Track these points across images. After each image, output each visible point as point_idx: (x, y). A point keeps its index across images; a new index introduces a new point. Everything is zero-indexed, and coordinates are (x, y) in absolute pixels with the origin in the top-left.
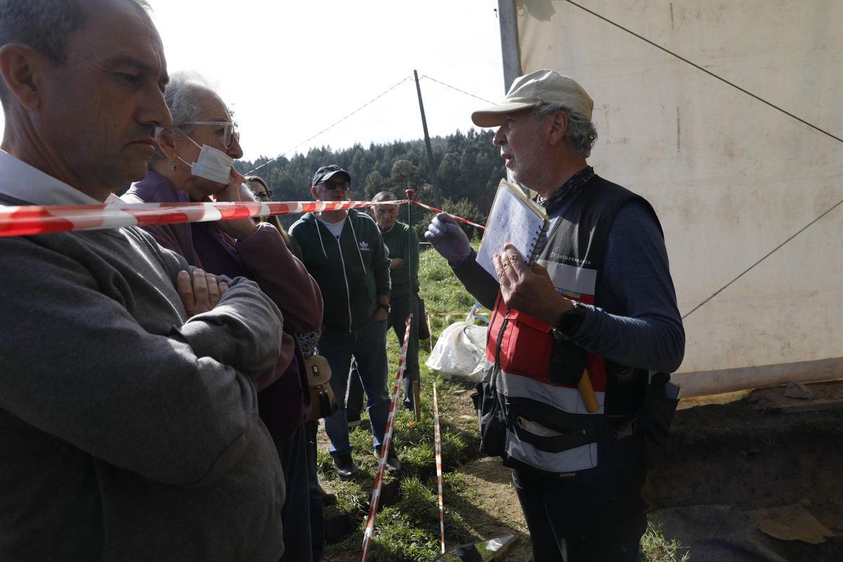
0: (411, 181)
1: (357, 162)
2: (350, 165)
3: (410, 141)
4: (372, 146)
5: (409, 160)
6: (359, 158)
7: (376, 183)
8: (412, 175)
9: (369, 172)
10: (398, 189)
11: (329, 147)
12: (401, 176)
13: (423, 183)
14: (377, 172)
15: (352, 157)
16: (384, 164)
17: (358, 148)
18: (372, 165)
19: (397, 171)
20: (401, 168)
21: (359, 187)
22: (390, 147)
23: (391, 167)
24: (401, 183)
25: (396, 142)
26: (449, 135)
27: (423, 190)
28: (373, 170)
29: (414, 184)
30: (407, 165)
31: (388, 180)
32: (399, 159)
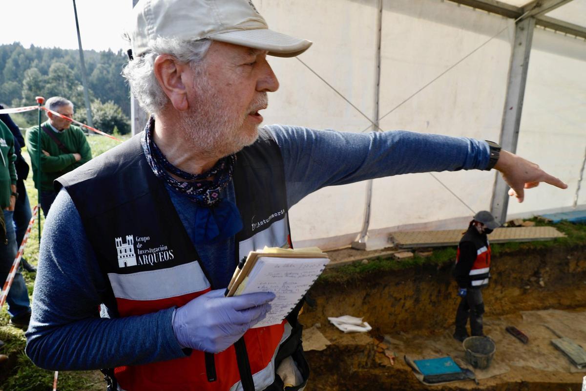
0: (67, 81)
1: (17, 57)
2: (8, 58)
3: (68, 49)
4: (32, 46)
5: (66, 63)
6: (19, 54)
7: (34, 78)
8: (68, 77)
9: (29, 67)
10: (55, 87)
12: (59, 76)
13: (77, 84)
14: (36, 69)
15: (11, 52)
16: (43, 63)
17: (17, 45)
18: (32, 62)
19: (55, 71)
20: (58, 69)
21: (18, 79)
22: (50, 50)
23: (49, 66)
24: (58, 81)
25: (55, 48)
26: (102, 50)
27: (77, 90)
28: (32, 67)
29: (70, 84)
30: (64, 68)
31: (46, 77)
32: (57, 62)
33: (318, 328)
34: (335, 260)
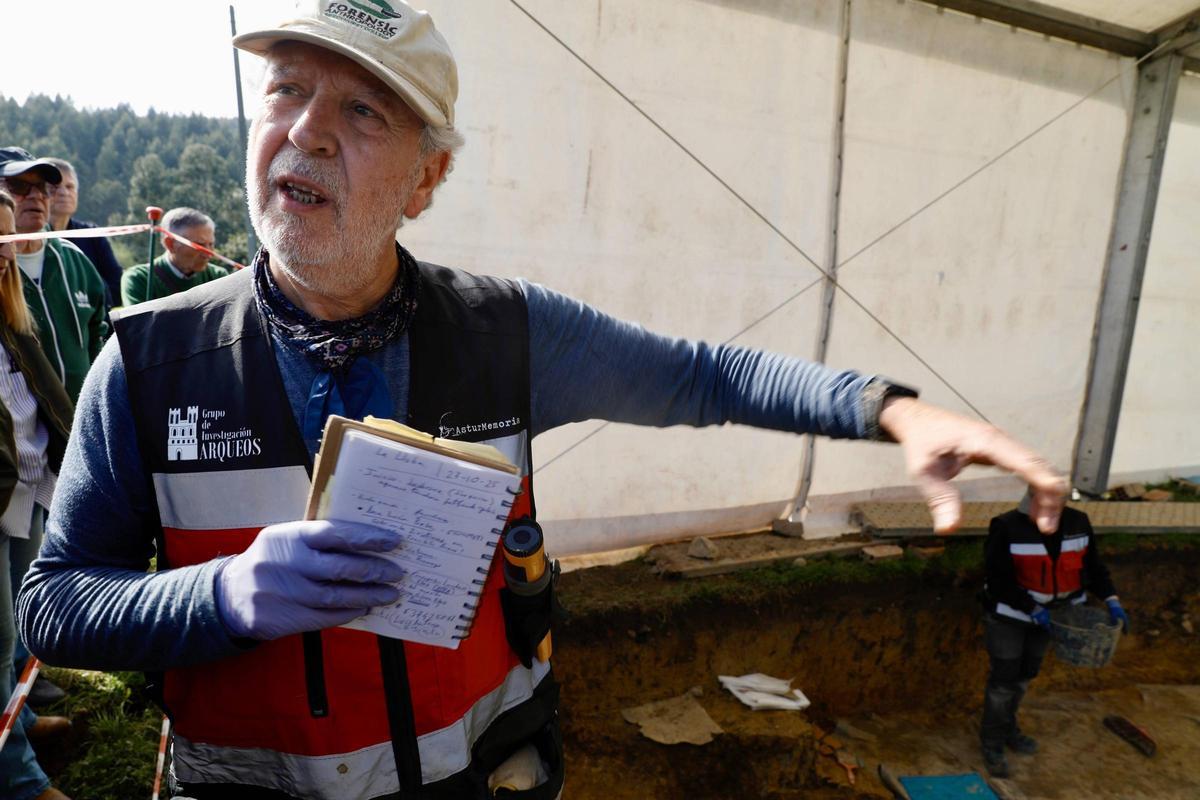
0: (213, 179)
1: (122, 133)
2: (107, 135)
3: (218, 116)
4: (152, 113)
5: (213, 145)
6: (126, 128)
7: (152, 174)
8: (215, 171)
9: (142, 152)
10: (190, 190)
11: (69, 97)
12: (198, 169)
13: (232, 186)
14: (155, 156)
15: (112, 124)
16: (170, 145)
17: (124, 109)
18: (148, 142)
19: (191, 160)
20: (198, 157)
21: (121, 175)
22: (184, 119)
23: (181, 151)
24: (196, 181)
25: (194, 114)
27: (232, 197)
28: (148, 152)
29: (218, 186)
30: (209, 154)
31: (174, 172)
32: (195, 142)
33: (697, 697)
34: (737, 556)
